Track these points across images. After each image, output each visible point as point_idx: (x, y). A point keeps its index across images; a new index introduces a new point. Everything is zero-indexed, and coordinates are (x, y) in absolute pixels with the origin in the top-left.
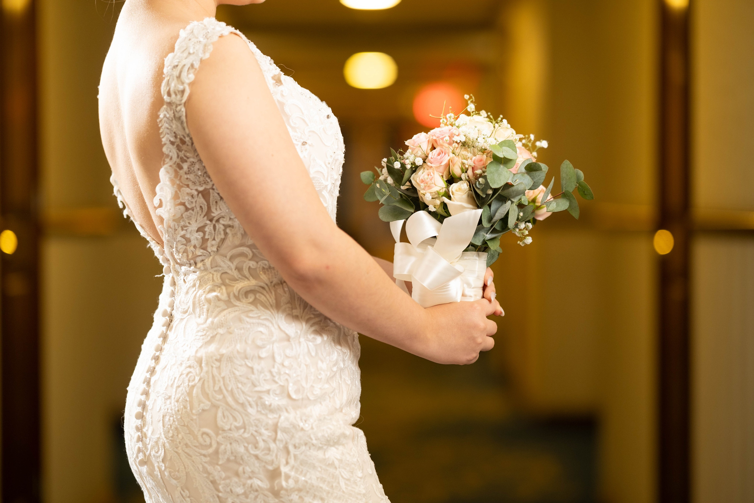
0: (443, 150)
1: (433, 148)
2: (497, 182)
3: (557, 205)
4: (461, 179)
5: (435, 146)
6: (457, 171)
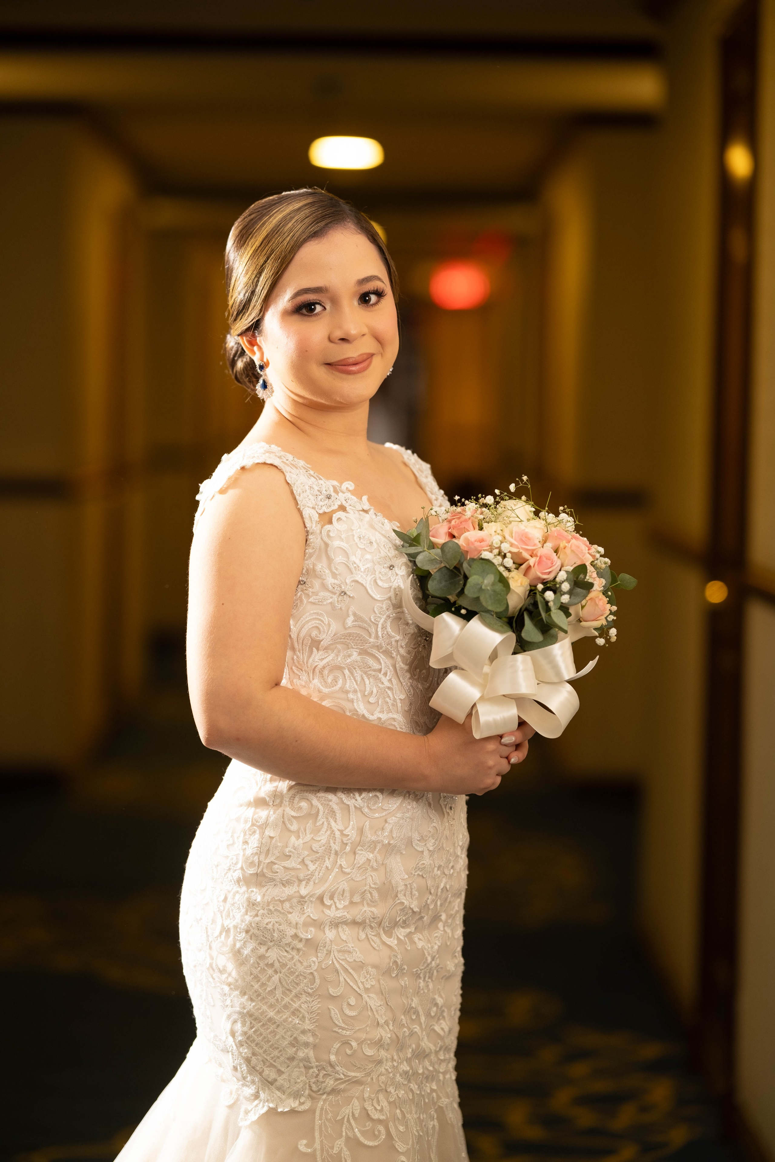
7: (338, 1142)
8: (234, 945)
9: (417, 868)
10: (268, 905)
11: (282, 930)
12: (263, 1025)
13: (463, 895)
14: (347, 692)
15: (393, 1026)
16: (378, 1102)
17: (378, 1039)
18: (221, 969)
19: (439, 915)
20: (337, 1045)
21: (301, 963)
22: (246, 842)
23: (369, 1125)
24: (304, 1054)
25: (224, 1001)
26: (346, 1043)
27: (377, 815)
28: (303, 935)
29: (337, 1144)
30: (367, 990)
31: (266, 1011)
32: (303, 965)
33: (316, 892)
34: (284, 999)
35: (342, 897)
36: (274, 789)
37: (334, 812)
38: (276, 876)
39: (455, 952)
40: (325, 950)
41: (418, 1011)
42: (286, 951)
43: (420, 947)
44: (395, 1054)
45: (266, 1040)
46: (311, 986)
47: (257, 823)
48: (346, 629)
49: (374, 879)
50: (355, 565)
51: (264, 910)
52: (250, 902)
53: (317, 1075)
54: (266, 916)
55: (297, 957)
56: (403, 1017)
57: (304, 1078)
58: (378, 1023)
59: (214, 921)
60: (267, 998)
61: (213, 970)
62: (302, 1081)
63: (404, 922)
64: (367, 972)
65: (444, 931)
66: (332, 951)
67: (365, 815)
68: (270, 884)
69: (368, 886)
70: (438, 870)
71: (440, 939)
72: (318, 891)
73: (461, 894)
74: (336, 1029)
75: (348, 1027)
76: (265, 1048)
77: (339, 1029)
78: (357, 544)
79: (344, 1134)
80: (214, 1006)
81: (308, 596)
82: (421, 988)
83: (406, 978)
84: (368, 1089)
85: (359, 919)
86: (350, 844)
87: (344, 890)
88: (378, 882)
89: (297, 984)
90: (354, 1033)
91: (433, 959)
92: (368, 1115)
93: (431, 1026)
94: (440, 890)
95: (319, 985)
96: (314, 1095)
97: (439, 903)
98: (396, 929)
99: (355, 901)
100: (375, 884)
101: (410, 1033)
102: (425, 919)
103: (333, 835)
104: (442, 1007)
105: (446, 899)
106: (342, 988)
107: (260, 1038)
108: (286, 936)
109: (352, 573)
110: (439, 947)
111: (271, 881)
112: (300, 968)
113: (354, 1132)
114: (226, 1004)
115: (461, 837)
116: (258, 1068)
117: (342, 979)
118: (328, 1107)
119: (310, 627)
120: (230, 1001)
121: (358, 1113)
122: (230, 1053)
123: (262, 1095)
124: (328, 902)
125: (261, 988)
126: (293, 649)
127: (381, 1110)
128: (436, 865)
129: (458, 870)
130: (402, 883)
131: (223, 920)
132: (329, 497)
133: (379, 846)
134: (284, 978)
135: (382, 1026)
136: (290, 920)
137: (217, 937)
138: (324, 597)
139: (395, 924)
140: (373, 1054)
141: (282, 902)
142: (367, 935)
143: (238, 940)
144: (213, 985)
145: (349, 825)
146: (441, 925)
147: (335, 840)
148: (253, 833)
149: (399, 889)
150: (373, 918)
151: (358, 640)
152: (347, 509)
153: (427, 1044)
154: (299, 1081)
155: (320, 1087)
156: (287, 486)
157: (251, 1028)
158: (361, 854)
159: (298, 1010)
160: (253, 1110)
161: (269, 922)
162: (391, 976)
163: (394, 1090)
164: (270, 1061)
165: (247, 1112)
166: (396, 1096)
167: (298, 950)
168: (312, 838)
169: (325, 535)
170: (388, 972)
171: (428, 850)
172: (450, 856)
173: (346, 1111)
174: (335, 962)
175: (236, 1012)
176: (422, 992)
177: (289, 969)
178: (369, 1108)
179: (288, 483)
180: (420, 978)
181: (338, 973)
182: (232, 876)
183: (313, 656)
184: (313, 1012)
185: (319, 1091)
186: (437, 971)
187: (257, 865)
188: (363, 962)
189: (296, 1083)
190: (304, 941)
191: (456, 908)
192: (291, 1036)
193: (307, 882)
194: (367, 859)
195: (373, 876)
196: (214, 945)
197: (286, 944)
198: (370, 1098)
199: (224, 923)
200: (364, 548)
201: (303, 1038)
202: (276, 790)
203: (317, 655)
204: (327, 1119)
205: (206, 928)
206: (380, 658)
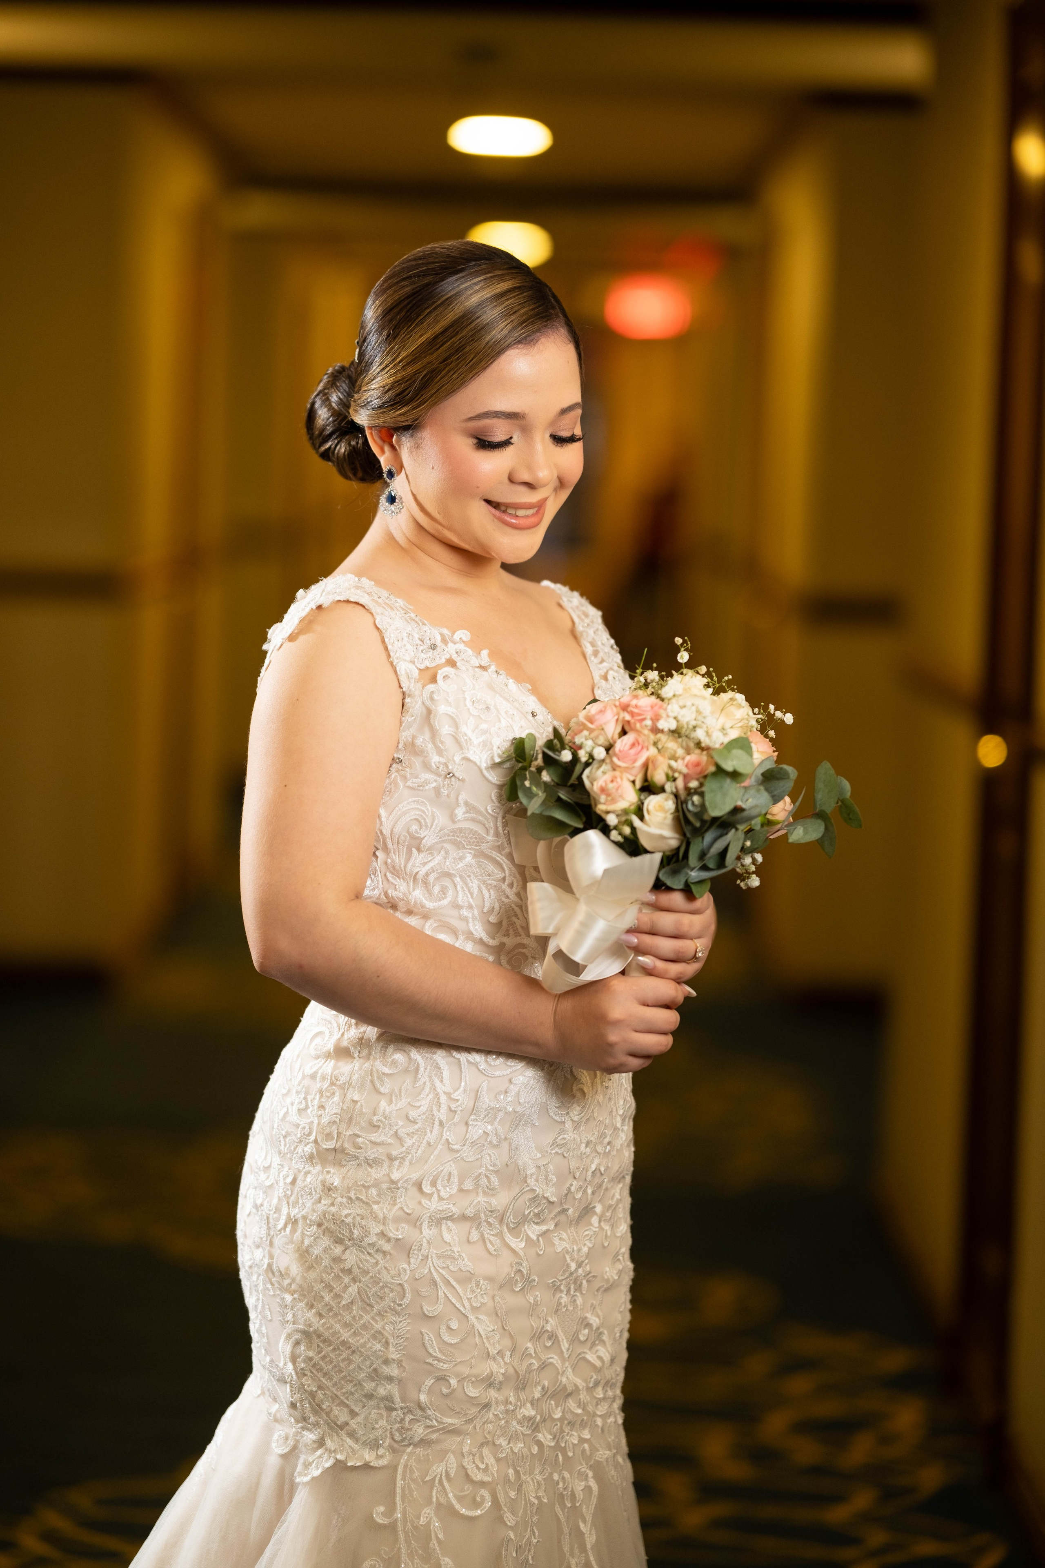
0: (640, 740)
1: (624, 732)
2: (718, 808)
3: (806, 832)
4: (662, 790)
5: (627, 728)
6: (659, 777)
7: (427, 1510)
8: (303, 1242)
9: (554, 1144)
10: (349, 1192)
11: (365, 1226)
12: (334, 1349)
13: (628, 1179)
14: (459, 907)
15: (511, 1357)
16: (482, 1459)
17: (487, 1375)
18: (283, 1273)
19: (591, 1206)
20: (429, 1382)
21: (388, 1270)
22: (322, 1107)
23: (468, 1489)
24: (386, 1391)
25: (284, 1315)
26: (442, 1379)
27: (498, 1073)
28: (393, 1233)
29: (425, 1513)
30: (475, 1309)
31: (339, 1332)
32: (389, 1274)
33: (411, 1176)
34: (362, 1317)
35: (448, 1182)
36: (361, 1036)
37: (439, 1068)
38: (359, 1152)
39: (617, 1254)
40: (420, 1254)
41: (556, 1335)
42: (369, 1254)
43: (559, 1250)
44: (511, 1394)
45: (337, 1369)
46: (399, 1301)
47: (338, 1082)
48: (454, 822)
49: (494, 1157)
50: (466, 738)
51: (342, 1197)
52: (324, 1186)
53: (402, 1420)
54: (345, 1206)
55: (382, 1262)
56: (529, 1345)
57: (385, 1422)
58: (488, 1353)
59: (278, 1210)
60: (340, 1314)
61: (273, 1273)
62: (381, 1427)
63: (537, 1215)
64: (478, 1285)
65: (600, 1227)
66: (430, 1256)
67: (482, 1072)
68: (351, 1163)
69: (484, 1169)
70: (586, 1147)
71: (592, 1238)
72: (414, 1175)
73: (624, 1177)
74: (430, 1360)
75: (446, 1358)
76: (335, 1380)
77: (433, 1360)
78: (469, 709)
79: (434, 1500)
80: (271, 1320)
81: (405, 778)
82: (563, 1305)
83: (537, 1293)
84: (469, 1441)
85: (469, 1212)
86: (459, 1112)
87: (450, 1173)
88: (498, 1163)
89: (381, 1298)
90: (454, 1366)
91: (579, 1265)
92: (467, 1475)
93: (580, 1354)
94: (590, 1173)
95: (410, 1302)
96: (396, 1446)
97: (590, 1191)
98: (526, 1226)
99: (466, 1188)
100: (494, 1165)
101: (540, 1365)
102: (570, 1212)
103: (436, 1100)
104: (598, 1329)
105: (600, 1186)
106: (441, 1306)
107: (330, 1367)
108: (370, 1233)
109: (462, 748)
110: (590, 1249)
111: (353, 1159)
112: (387, 1278)
113: (449, 1498)
114: (286, 1320)
115: (622, 1102)
116: (324, 1407)
117: (441, 1294)
118: (414, 1464)
119: (408, 820)
120: (291, 1315)
121: (454, 1472)
122: (288, 1385)
123: (329, 1443)
124: (427, 1188)
125: (333, 1301)
126: (386, 850)
127: (486, 1470)
128: (583, 1141)
129: (619, 1147)
130: (532, 1165)
131: (289, 1209)
132: (433, 647)
133: (501, 1115)
134: (364, 1289)
135: (494, 1358)
136: (375, 1213)
137: (280, 1231)
138: (426, 780)
139: (523, 1220)
140: (478, 1395)
141: (367, 1188)
142: (482, 1235)
143: (307, 1235)
144: (272, 1293)
145: (460, 1085)
146: (595, 1220)
147: (440, 1106)
148: (331, 1095)
149: (528, 1173)
150: (491, 1212)
151: (471, 838)
152: (458, 664)
153: (570, 1378)
154: (377, 1426)
155: (404, 1436)
156: (376, 633)
157: (319, 1353)
158: (476, 1126)
159: (380, 1332)
160: (315, 1462)
161: (347, 1214)
162: (514, 1290)
163: (507, 1442)
164: (342, 1398)
165: (307, 1465)
166: (509, 1450)
167: (384, 1253)
168: (409, 1104)
169: (427, 697)
170: (507, 1284)
171: (572, 1120)
172: (605, 1129)
173: (438, 1469)
174: (433, 1271)
175: (299, 1331)
176: (564, 1310)
177: (372, 1277)
178: (470, 1467)
179: (378, 629)
180: (561, 1291)
181: (436, 1285)
182: (303, 1151)
183: (413, 859)
184: (400, 1336)
185: (403, 1440)
186: (588, 1281)
187: (336, 1137)
188: (472, 1272)
189: (373, 1429)
190: (392, 1240)
191: (617, 1196)
192: (370, 1367)
193: (400, 1162)
194: (484, 1132)
195: (492, 1155)
196: (278, 1241)
197: (369, 1244)
198: (471, 1453)
199: (291, 1212)
200: (479, 716)
201: (386, 1370)
202: (363, 1037)
203: (417, 859)
204: (411, 1479)
205: (268, 1218)
206: (502, 862)
